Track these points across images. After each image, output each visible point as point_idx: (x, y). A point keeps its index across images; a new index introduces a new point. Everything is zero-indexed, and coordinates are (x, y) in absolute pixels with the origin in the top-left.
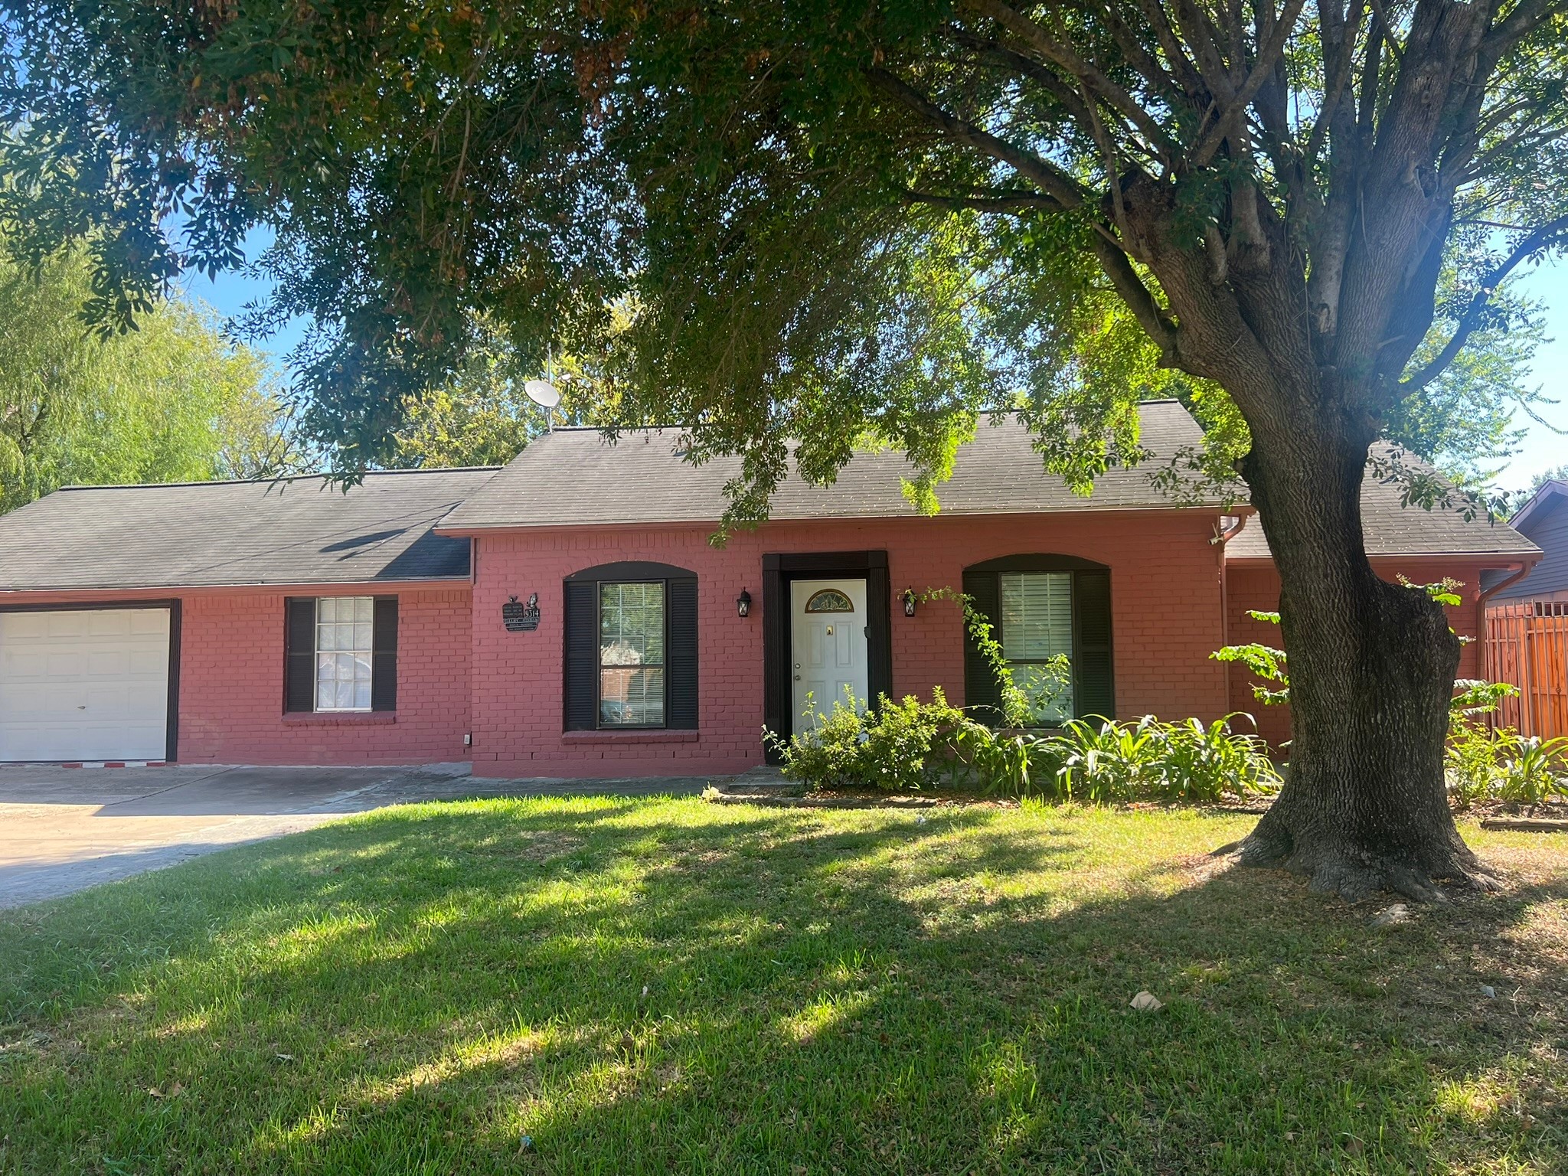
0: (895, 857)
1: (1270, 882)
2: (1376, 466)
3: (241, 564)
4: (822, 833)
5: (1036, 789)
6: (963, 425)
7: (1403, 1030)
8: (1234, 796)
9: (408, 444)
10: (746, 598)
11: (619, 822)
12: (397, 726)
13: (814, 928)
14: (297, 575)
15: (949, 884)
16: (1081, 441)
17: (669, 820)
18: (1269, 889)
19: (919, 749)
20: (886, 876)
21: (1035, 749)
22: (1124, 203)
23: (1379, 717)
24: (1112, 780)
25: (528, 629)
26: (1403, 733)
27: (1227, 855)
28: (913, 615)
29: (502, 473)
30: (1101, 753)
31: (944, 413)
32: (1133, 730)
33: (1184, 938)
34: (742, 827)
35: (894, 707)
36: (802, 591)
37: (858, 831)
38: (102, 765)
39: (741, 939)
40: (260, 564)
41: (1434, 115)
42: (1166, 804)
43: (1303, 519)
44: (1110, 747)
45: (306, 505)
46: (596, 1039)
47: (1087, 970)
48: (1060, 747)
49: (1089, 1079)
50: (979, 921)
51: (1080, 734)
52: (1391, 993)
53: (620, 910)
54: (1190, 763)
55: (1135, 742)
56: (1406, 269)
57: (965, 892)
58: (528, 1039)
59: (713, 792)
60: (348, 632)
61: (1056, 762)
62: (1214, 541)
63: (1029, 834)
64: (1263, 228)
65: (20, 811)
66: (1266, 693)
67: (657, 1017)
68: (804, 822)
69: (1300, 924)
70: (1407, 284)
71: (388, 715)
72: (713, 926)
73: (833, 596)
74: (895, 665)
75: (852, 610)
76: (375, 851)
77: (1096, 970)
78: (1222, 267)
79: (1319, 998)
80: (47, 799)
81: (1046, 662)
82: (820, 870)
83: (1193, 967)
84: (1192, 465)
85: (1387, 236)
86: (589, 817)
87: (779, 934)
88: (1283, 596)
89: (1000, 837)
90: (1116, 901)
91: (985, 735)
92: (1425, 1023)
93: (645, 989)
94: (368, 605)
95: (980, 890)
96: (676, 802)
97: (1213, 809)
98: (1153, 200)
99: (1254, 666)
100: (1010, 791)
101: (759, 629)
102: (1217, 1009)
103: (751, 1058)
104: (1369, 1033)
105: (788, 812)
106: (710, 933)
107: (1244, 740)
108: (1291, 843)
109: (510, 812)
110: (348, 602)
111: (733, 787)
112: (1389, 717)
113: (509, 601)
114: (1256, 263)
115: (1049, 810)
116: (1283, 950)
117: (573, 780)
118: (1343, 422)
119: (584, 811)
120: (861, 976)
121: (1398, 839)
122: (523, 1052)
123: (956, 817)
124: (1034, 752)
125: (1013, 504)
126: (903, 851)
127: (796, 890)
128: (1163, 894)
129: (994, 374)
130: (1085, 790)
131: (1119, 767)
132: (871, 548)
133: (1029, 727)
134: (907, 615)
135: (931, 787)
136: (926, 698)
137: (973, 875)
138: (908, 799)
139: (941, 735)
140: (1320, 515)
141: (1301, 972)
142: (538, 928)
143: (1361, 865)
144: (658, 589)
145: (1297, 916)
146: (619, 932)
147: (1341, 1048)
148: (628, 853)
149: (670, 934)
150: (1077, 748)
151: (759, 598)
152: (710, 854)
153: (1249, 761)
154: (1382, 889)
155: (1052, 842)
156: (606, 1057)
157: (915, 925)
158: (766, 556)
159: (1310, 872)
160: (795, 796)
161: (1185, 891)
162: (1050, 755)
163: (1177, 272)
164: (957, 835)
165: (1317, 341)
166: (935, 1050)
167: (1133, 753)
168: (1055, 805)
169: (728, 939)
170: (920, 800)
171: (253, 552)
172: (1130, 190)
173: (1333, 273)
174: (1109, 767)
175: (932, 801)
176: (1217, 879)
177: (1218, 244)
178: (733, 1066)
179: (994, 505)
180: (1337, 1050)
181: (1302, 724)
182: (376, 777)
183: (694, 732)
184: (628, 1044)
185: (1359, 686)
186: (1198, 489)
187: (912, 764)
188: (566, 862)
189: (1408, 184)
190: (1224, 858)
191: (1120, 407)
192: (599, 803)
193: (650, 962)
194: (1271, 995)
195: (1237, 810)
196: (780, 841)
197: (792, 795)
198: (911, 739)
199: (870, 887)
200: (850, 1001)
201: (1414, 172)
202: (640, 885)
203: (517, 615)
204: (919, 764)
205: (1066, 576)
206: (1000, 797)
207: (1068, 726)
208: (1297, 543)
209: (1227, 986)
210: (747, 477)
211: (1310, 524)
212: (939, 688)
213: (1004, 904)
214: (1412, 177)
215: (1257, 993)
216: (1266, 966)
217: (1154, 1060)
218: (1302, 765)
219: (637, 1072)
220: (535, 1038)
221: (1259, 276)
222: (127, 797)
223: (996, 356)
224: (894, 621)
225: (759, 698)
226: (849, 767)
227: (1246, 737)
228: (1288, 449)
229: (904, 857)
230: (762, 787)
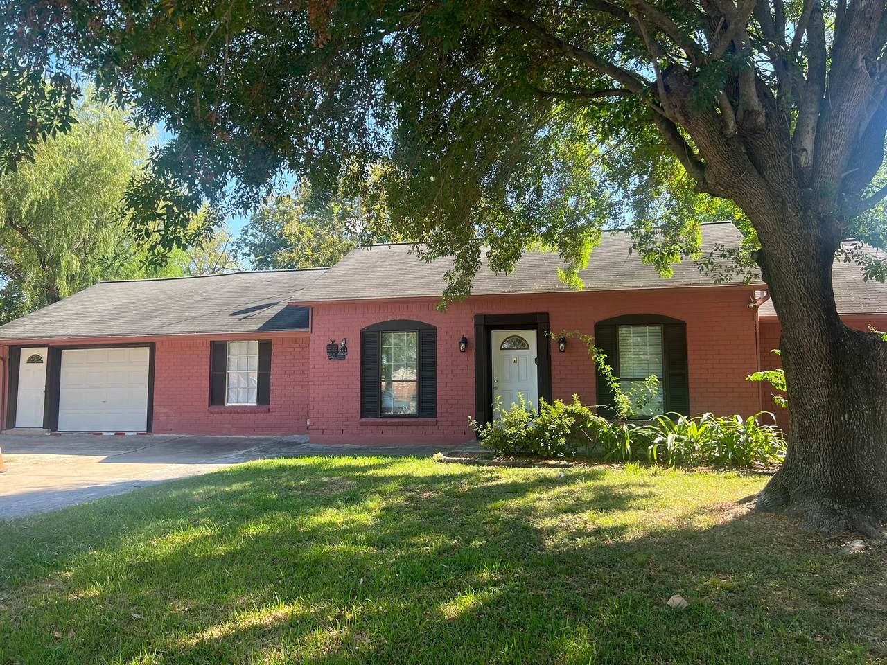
0: (539, 499)
1: (773, 522)
2: (846, 255)
3: (186, 322)
4: (498, 482)
5: (636, 457)
6: (593, 236)
7: (852, 629)
8: (762, 464)
9: (289, 257)
10: (465, 341)
11: (381, 473)
12: (270, 414)
13: (476, 544)
14: (216, 329)
15: (568, 517)
16: (665, 245)
17: (410, 472)
18: (772, 527)
19: (564, 432)
20: (530, 511)
21: (636, 433)
22: (665, 87)
23: (846, 417)
24: (683, 453)
25: (340, 359)
26: (863, 427)
27: (747, 503)
28: (564, 351)
29: (329, 271)
30: (678, 436)
31: (581, 229)
32: (697, 422)
33: (710, 558)
34: (452, 478)
35: (549, 407)
36: (498, 336)
37: (521, 481)
38: (113, 434)
39: (429, 549)
40: (196, 322)
41: (875, 25)
42: (717, 468)
43: (793, 288)
44: (683, 432)
45: (225, 289)
46: (322, 614)
47: (642, 578)
48: (650, 432)
49: (630, 656)
50: (580, 542)
51: (663, 424)
52: (847, 602)
53: (362, 528)
54: (733, 443)
55: (698, 429)
56: (860, 125)
57: (576, 523)
58: (283, 610)
59: (440, 455)
60: (244, 359)
61: (647, 441)
62: (751, 306)
63: (627, 485)
64: (760, 100)
65: (61, 459)
66: (782, 400)
67: (363, 600)
68: (489, 475)
69: (791, 551)
70: (861, 134)
71: (265, 408)
72: (414, 540)
73: (517, 339)
74: (553, 381)
75: (528, 348)
76: (236, 487)
77: (649, 578)
78: (732, 125)
79: (797, 604)
80: (79, 452)
81: (644, 380)
82: (489, 507)
83: (713, 579)
84: (724, 256)
85: (845, 104)
86: (364, 469)
87: (453, 547)
88: (782, 337)
89: (607, 487)
90: (671, 531)
91: (605, 424)
92: (868, 624)
93: (362, 580)
94: (255, 346)
95: (585, 522)
96: (418, 461)
97: (747, 472)
98: (684, 84)
99: (775, 383)
100: (618, 458)
101: (472, 359)
102: (726, 609)
103: (414, 629)
104: (828, 630)
105: (481, 468)
106: (412, 545)
107: (769, 429)
108: (789, 497)
109: (321, 465)
110: (245, 343)
111: (452, 453)
112: (853, 416)
113: (330, 343)
114: (755, 123)
115: (643, 471)
116: (776, 570)
117: (365, 446)
118: (818, 224)
119: (363, 465)
120: (497, 577)
121: (859, 497)
122: (278, 619)
123: (584, 474)
124: (635, 436)
125: (625, 284)
126: (544, 495)
127: (472, 518)
128: (701, 528)
129: (611, 205)
130: (667, 459)
131: (688, 444)
132: (539, 311)
133: (630, 419)
134: (561, 351)
135: (571, 455)
136: (568, 401)
137: (584, 512)
138: (557, 462)
139: (577, 424)
140: (804, 285)
141: (786, 585)
142: (310, 538)
143: (833, 513)
144: (413, 336)
145: (789, 545)
146: (356, 542)
147: (807, 641)
148: (379, 492)
149: (386, 545)
150: (662, 432)
151: (472, 341)
152: (428, 494)
153: (772, 442)
154: (848, 529)
155: (640, 491)
156: (326, 624)
157: (539, 544)
158: (476, 316)
159: (800, 516)
160: (488, 459)
161: (716, 526)
162: (645, 437)
163: (701, 130)
164: (581, 485)
165: (799, 172)
166: (532, 630)
167: (697, 436)
168: (646, 468)
169: (421, 549)
170: (563, 463)
171: (194, 316)
172: (668, 78)
173: (810, 128)
174: (682, 444)
175: (571, 464)
176: (739, 519)
177: (730, 112)
178: (403, 636)
179: (614, 285)
180: (804, 641)
181: (795, 420)
182: (257, 443)
183: (434, 420)
184: (340, 617)
185: (832, 396)
186: (728, 271)
187: (559, 441)
188: (340, 497)
189: (858, 69)
190: (745, 506)
191: (689, 224)
192: (372, 461)
193: (368, 563)
194: (764, 601)
195: (763, 473)
196: (471, 486)
197: (486, 458)
198: (559, 426)
199: (518, 518)
200: (486, 593)
201: (862, 61)
202: (378, 512)
203: (335, 351)
204: (563, 441)
205: (658, 328)
206: (613, 462)
207: (656, 419)
208: (789, 303)
209: (735, 593)
210: (458, 269)
211: (797, 291)
212: (576, 395)
213: (599, 532)
214: (861, 64)
215: (754, 598)
216: (762, 580)
217: (677, 644)
218: (796, 447)
219: (342, 636)
220: (287, 610)
221: (758, 132)
222: (122, 452)
223: (612, 194)
224: (553, 355)
225: (473, 400)
226: (521, 442)
227: (770, 427)
228: (781, 243)
229: (543, 500)
230: (471, 453)
